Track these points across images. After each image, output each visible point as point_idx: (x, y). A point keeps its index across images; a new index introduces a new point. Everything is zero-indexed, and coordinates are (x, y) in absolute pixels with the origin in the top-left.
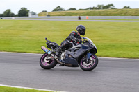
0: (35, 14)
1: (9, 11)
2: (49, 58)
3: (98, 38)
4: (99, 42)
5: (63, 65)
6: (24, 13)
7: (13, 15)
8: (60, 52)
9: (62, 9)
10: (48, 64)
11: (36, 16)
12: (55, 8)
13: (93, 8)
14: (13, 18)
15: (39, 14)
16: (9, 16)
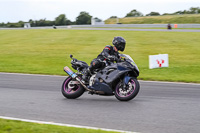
0: (100, 21)
1: (63, 16)
2: (74, 83)
3: (192, 56)
4: (194, 61)
5: (92, 93)
6: (84, 19)
7: (69, 23)
8: (89, 75)
9: (138, 14)
10: (72, 92)
11: (102, 23)
12: (129, 12)
13: (184, 13)
14: (69, 27)
15: (106, 22)
16: (63, 25)
